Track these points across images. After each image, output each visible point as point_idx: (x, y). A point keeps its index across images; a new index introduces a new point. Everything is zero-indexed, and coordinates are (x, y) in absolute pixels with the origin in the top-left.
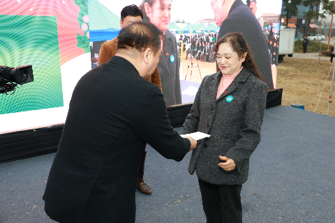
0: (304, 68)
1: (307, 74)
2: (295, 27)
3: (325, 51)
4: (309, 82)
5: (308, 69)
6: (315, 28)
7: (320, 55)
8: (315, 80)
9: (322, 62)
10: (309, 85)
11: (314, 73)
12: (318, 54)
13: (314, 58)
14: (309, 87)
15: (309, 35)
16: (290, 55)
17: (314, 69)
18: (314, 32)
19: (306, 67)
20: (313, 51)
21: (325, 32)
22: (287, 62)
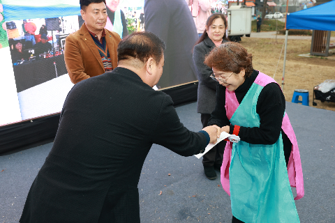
0: (261, 48)
1: (264, 54)
2: (254, 5)
3: (282, 30)
4: (266, 62)
5: (265, 49)
6: (273, 7)
7: (277, 34)
8: (271, 60)
9: (278, 41)
10: (265, 65)
11: (270, 53)
12: (275, 32)
13: (272, 37)
14: (266, 68)
15: (268, 14)
16: (248, 36)
17: (271, 49)
18: (272, 10)
19: (264, 47)
20: (271, 29)
21: (283, 10)
22: (245, 42)
